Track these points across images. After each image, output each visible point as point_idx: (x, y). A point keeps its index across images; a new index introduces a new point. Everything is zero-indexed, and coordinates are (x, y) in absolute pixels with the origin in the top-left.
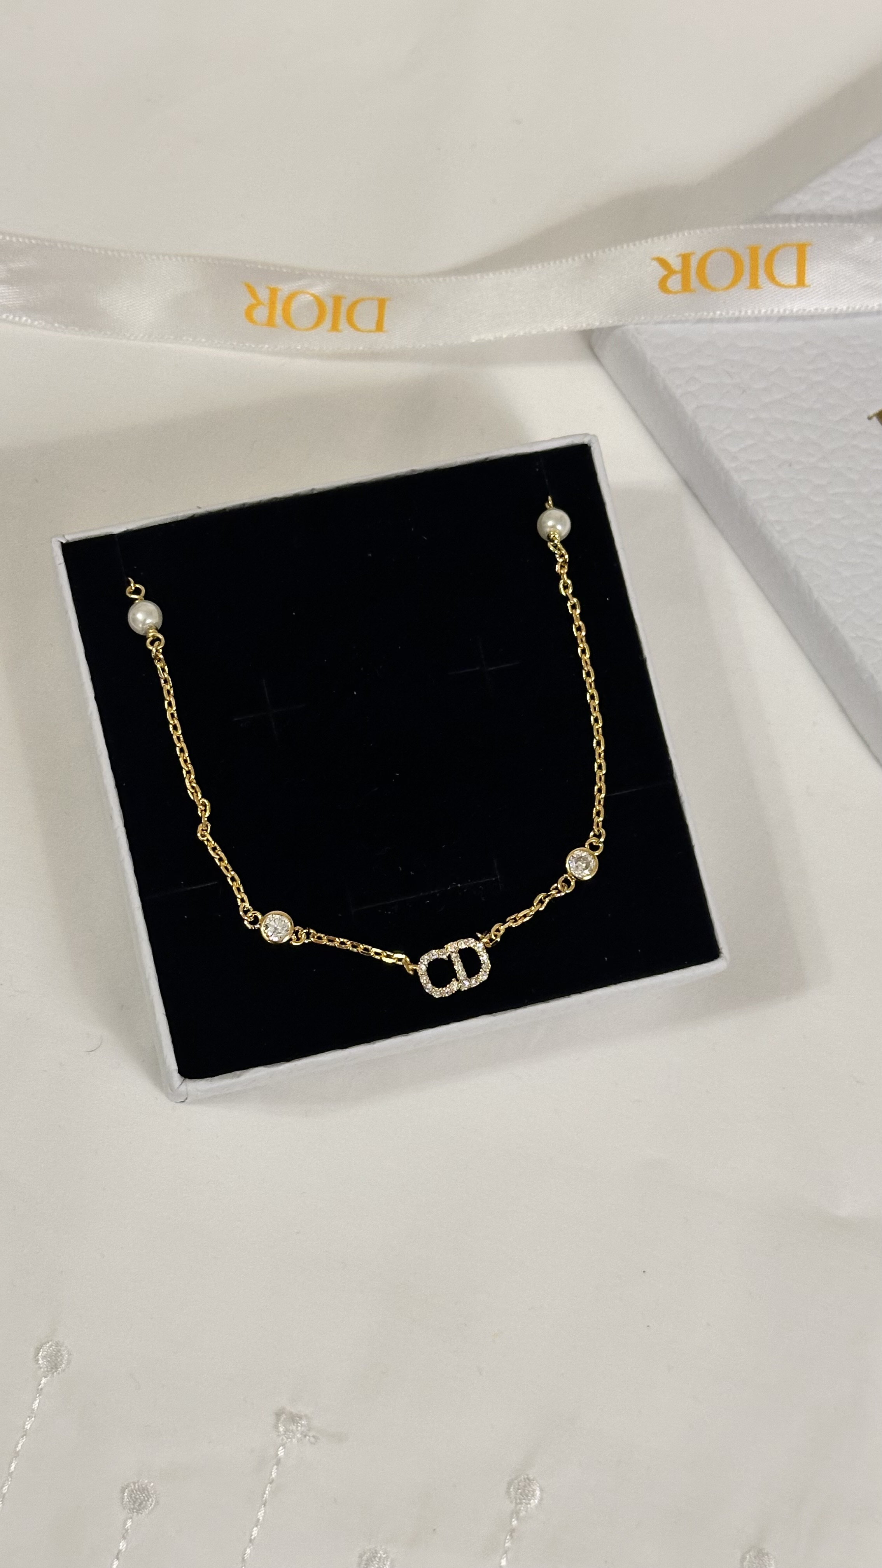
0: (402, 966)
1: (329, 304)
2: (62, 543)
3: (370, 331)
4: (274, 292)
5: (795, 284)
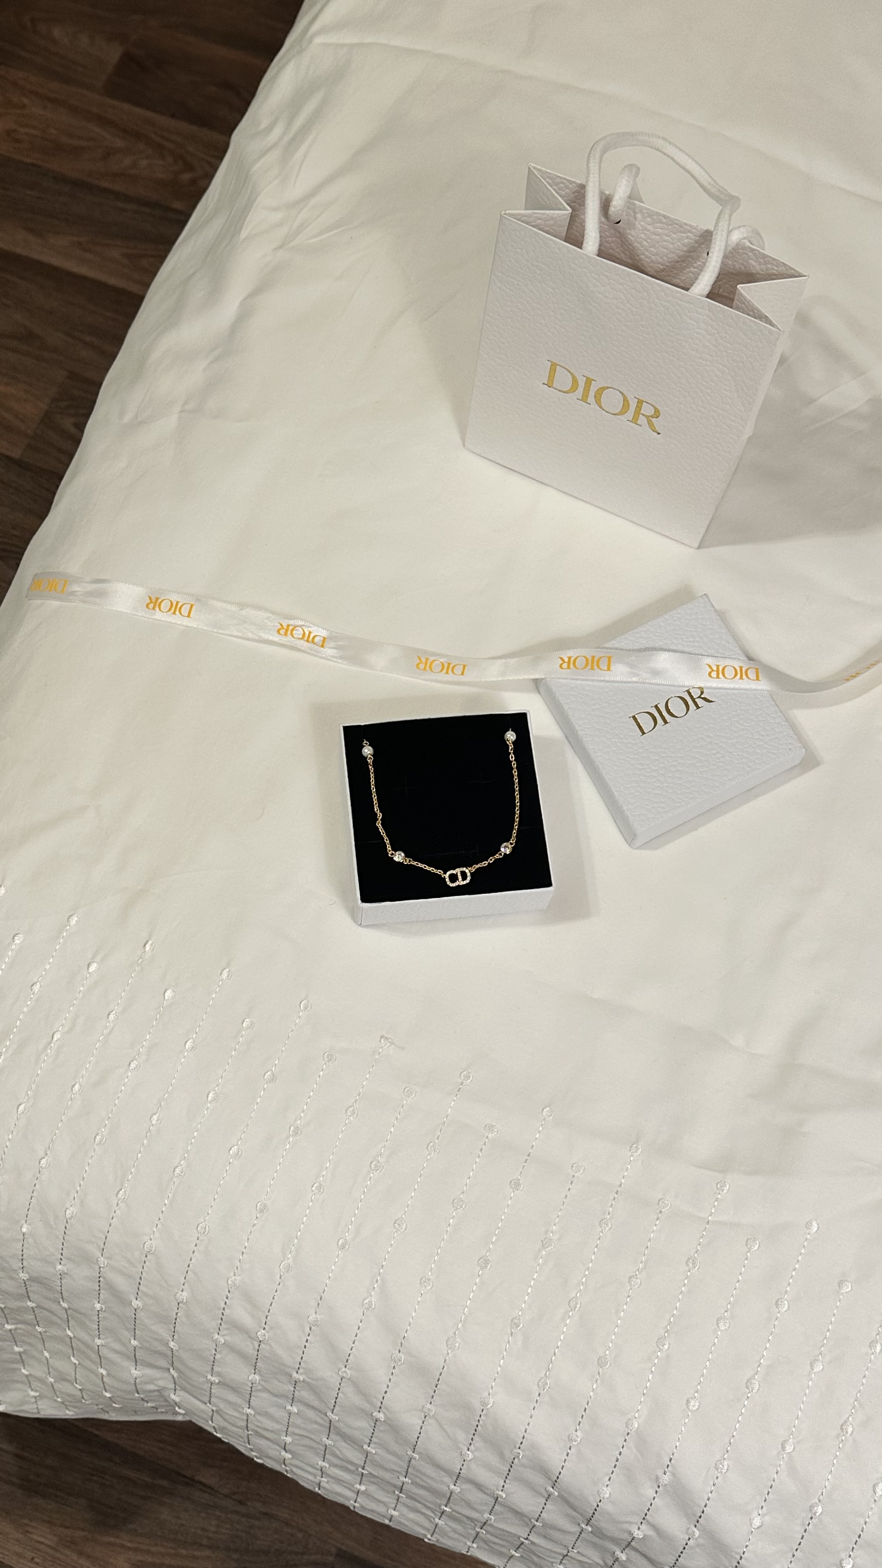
0: (440, 875)
1: (446, 665)
2: (343, 726)
3: (459, 675)
4: (427, 659)
5: (606, 669)
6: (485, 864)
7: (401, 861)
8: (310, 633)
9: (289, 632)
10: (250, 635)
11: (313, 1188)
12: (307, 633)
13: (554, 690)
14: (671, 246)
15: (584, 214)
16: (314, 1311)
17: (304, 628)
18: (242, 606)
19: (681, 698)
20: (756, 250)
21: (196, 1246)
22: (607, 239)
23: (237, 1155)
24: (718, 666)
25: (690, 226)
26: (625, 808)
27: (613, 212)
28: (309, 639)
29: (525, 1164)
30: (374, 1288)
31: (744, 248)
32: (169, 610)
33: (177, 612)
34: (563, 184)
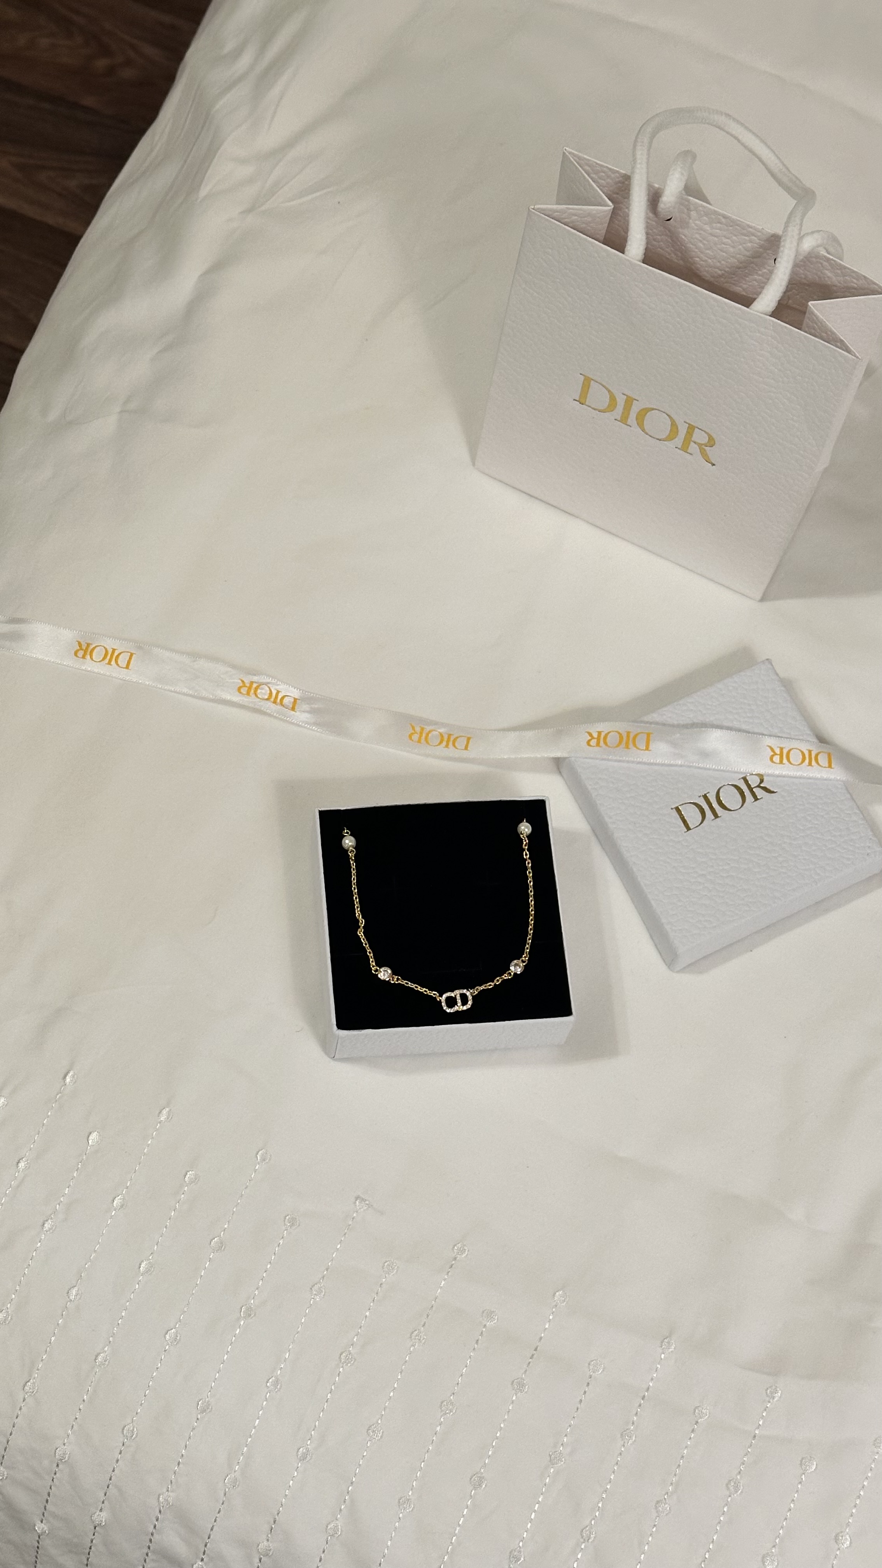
0: (435, 997)
1: (446, 737)
2: (319, 811)
3: (461, 749)
4: (422, 729)
5: (644, 748)
6: (490, 985)
7: (387, 979)
8: (278, 692)
9: (252, 691)
10: (204, 694)
11: (268, 1384)
12: (274, 692)
13: (579, 771)
14: (732, 250)
15: (627, 208)
16: (264, 1537)
17: (269, 685)
18: (195, 656)
19: (737, 787)
20: (832, 259)
21: (120, 1453)
22: (655, 237)
23: (175, 1340)
24: (782, 749)
25: (755, 229)
26: (664, 921)
27: (663, 209)
28: (276, 699)
29: (530, 1360)
30: (341, 1510)
31: (818, 257)
32: (104, 659)
33: (113, 662)
34: (604, 172)
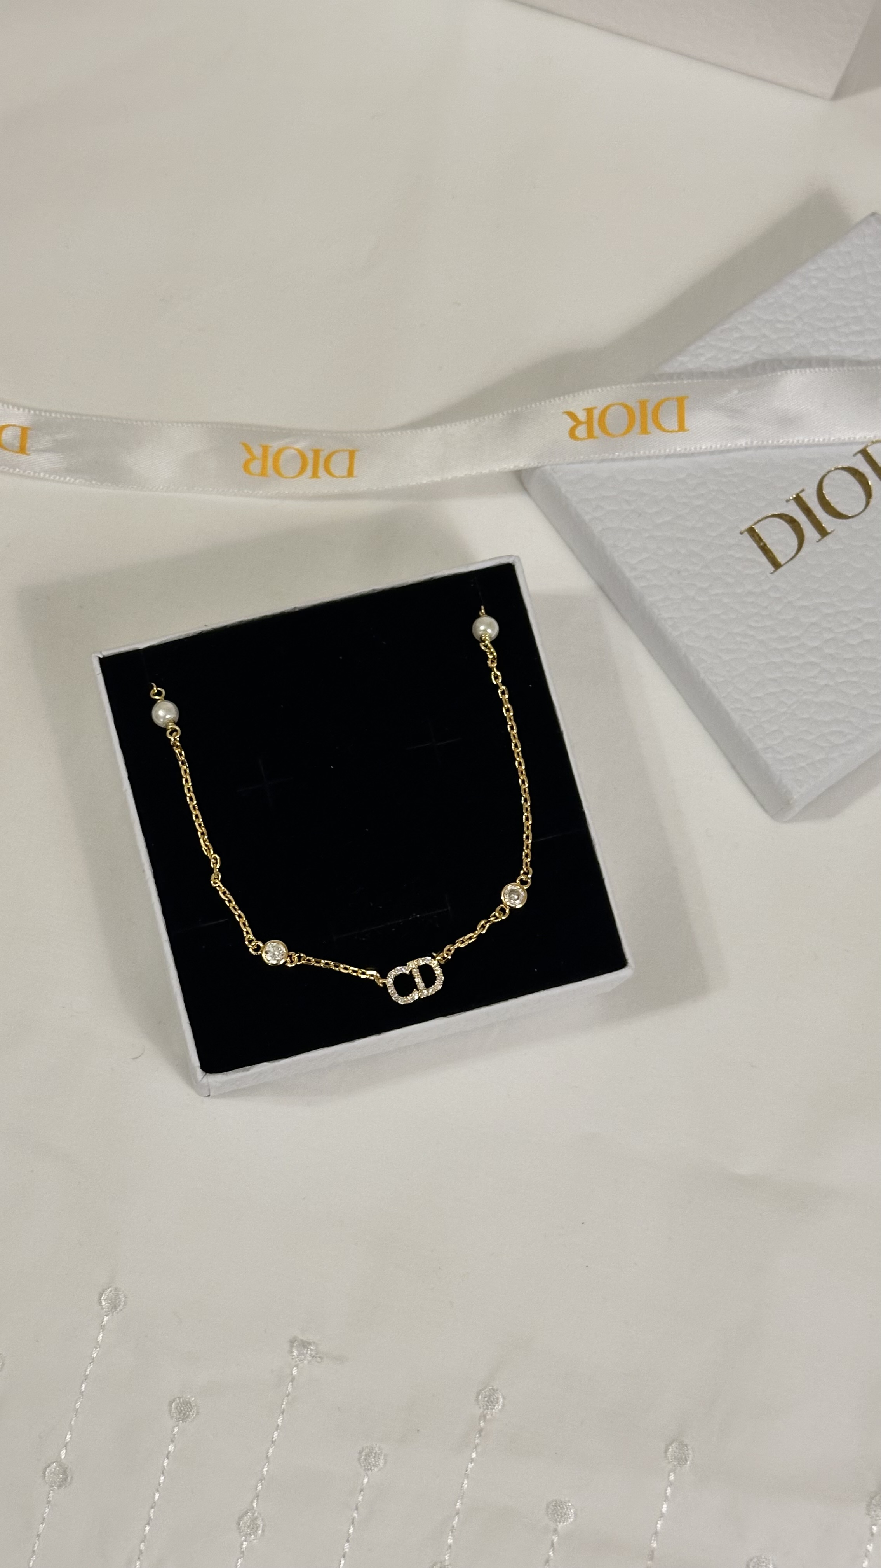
0: (374, 980)
1: (310, 456)
2: (100, 658)
3: (343, 477)
4: (265, 449)
5: (677, 429)
6: (470, 938)
7: (282, 962)
13: (563, 490)
19: (849, 470)
26: (759, 746)
